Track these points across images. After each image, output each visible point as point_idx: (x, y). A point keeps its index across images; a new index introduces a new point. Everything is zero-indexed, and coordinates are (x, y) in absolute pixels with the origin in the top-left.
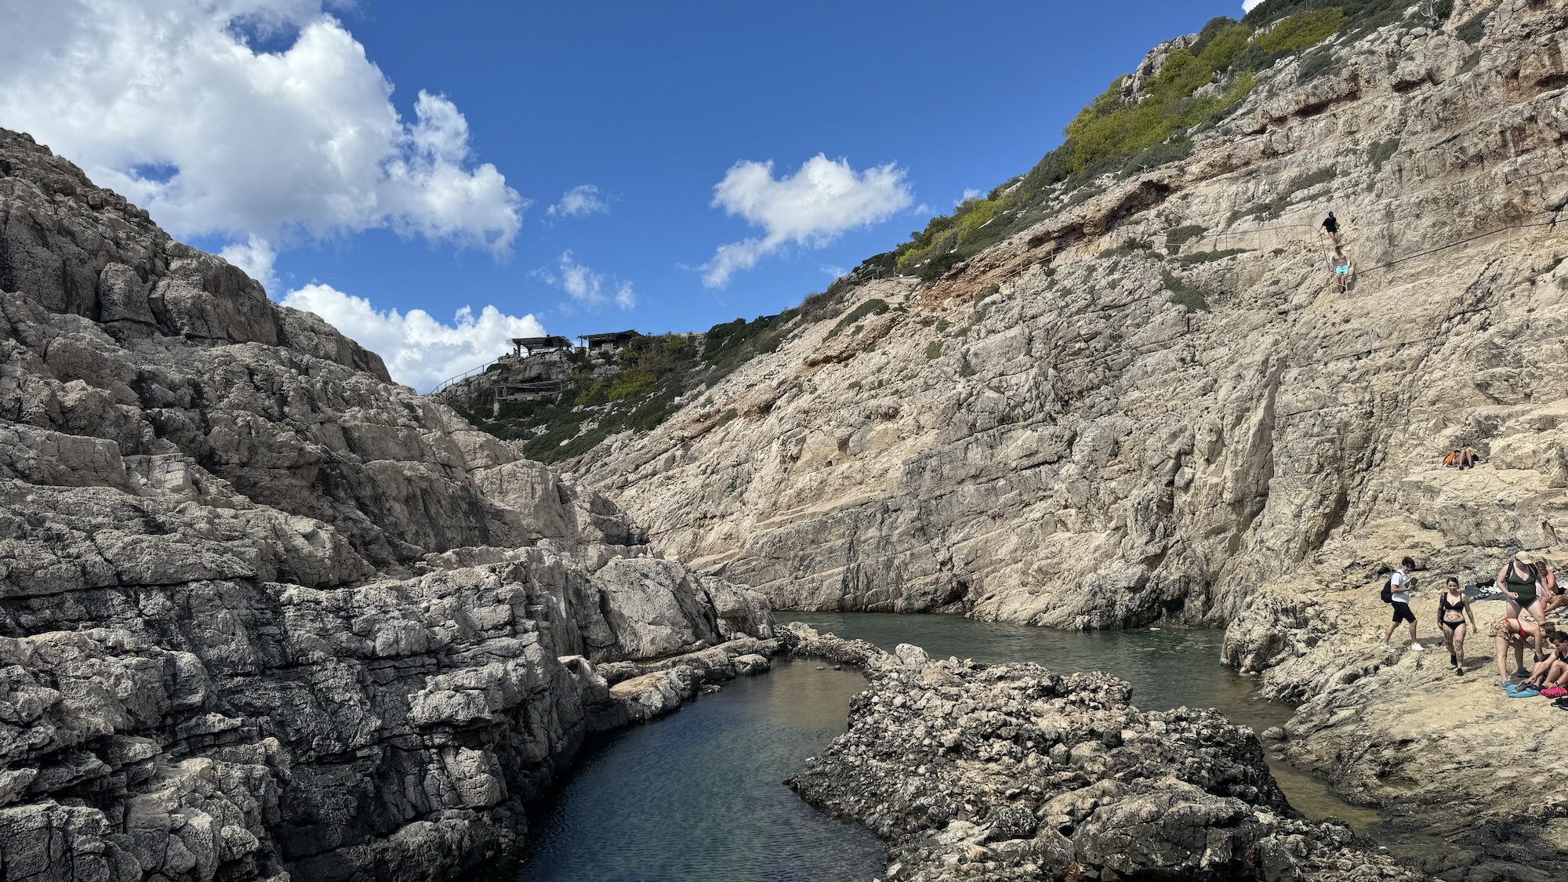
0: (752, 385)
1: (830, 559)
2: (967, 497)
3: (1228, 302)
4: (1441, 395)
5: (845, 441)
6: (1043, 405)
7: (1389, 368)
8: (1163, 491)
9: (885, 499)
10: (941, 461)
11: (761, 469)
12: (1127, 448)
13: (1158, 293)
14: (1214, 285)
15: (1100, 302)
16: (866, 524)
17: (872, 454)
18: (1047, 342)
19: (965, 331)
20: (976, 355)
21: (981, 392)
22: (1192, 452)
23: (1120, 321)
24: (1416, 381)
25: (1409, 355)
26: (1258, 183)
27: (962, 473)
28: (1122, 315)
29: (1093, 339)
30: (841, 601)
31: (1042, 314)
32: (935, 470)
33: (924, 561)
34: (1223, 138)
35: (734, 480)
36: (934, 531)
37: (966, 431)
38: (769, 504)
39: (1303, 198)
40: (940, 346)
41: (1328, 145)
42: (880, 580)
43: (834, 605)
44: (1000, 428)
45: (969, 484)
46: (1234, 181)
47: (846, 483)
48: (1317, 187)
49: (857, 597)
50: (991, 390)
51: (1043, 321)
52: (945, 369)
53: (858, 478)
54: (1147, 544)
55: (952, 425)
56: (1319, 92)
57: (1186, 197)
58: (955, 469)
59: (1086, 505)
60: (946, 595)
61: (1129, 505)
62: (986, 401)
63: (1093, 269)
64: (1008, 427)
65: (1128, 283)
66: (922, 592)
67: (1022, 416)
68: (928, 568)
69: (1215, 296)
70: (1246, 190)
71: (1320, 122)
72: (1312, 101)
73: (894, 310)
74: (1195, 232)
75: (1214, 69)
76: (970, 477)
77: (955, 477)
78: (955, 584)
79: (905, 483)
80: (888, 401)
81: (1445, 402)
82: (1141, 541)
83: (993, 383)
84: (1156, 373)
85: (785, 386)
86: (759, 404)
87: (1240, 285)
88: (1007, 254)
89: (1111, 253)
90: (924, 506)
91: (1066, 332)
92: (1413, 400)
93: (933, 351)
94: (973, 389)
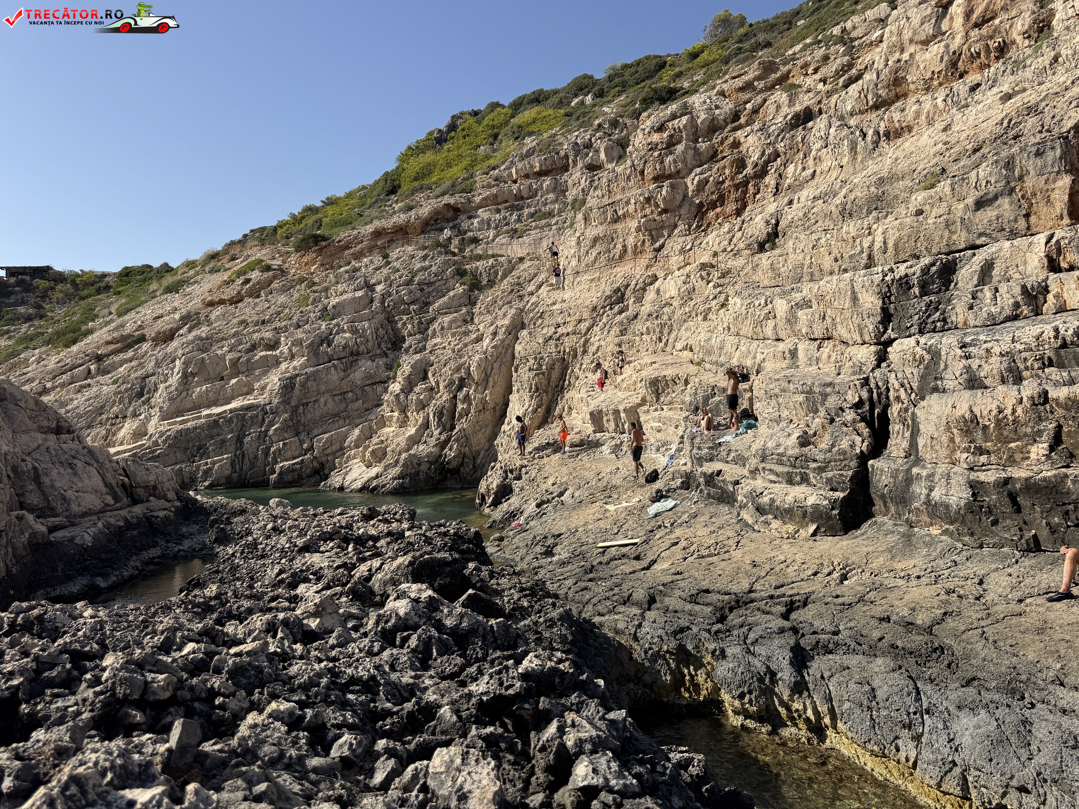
0: (158, 317)
1: (221, 448)
2: (326, 404)
3: (492, 287)
4: (598, 350)
5: (235, 363)
6: (379, 345)
7: (574, 333)
8: (451, 402)
9: (265, 405)
10: (307, 379)
11: (166, 381)
12: (430, 375)
13: (453, 277)
14: (484, 275)
15: (417, 279)
16: (250, 422)
17: (257, 372)
18: (383, 302)
19: (326, 289)
20: (334, 307)
21: (337, 333)
22: (468, 378)
23: (429, 293)
24: (587, 341)
25: (583, 327)
26: (511, 215)
27: (323, 388)
28: (431, 289)
29: (412, 303)
30: (228, 478)
31: (379, 283)
32: (303, 385)
33: (293, 448)
34: (493, 183)
35: (142, 389)
36: (301, 428)
37: (326, 359)
38: (173, 408)
39: (536, 227)
40: (308, 299)
41: (551, 196)
42: (259, 463)
43: (223, 481)
44: (351, 359)
45: (327, 396)
46: (498, 211)
47: (235, 394)
48: (543, 222)
49: (241, 474)
50: (344, 331)
51: (379, 288)
52: (311, 315)
53: (245, 389)
54: (440, 434)
55: (316, 354)
56: (548, 163)
57: (470, 218)
58: (318, 385)
59: (403, 411)
60: (308, 471)
61: (431, 410)
62: (339, 340)
63: (413, 257)
64: (355, 358)
65: (433, 269)
66: (291, 470)
67: (365, 351)
68: (297, 453)
69: (484, 282)
70: (505, 218)
71: (547, 182)
72: (544, 168)
73: (275, 269)
74: (475, 241)
75: (490, 136)
76: (328, 391)
77: (318, 390)
78: (315, 464)
79: (281, 394)
80: (268, 335)
81: (599, 354)
82: (436, 433)
83: (346, 328)
84: (450, 328)
85: (185, 319)
86: (164, 332)
87: (499, 277)
88: (357, 240)
89: (425, 248)
90: (295, 410)
91: (395, 297)
92: (585, 352)
93: (304, 300)
94: (332, 330)
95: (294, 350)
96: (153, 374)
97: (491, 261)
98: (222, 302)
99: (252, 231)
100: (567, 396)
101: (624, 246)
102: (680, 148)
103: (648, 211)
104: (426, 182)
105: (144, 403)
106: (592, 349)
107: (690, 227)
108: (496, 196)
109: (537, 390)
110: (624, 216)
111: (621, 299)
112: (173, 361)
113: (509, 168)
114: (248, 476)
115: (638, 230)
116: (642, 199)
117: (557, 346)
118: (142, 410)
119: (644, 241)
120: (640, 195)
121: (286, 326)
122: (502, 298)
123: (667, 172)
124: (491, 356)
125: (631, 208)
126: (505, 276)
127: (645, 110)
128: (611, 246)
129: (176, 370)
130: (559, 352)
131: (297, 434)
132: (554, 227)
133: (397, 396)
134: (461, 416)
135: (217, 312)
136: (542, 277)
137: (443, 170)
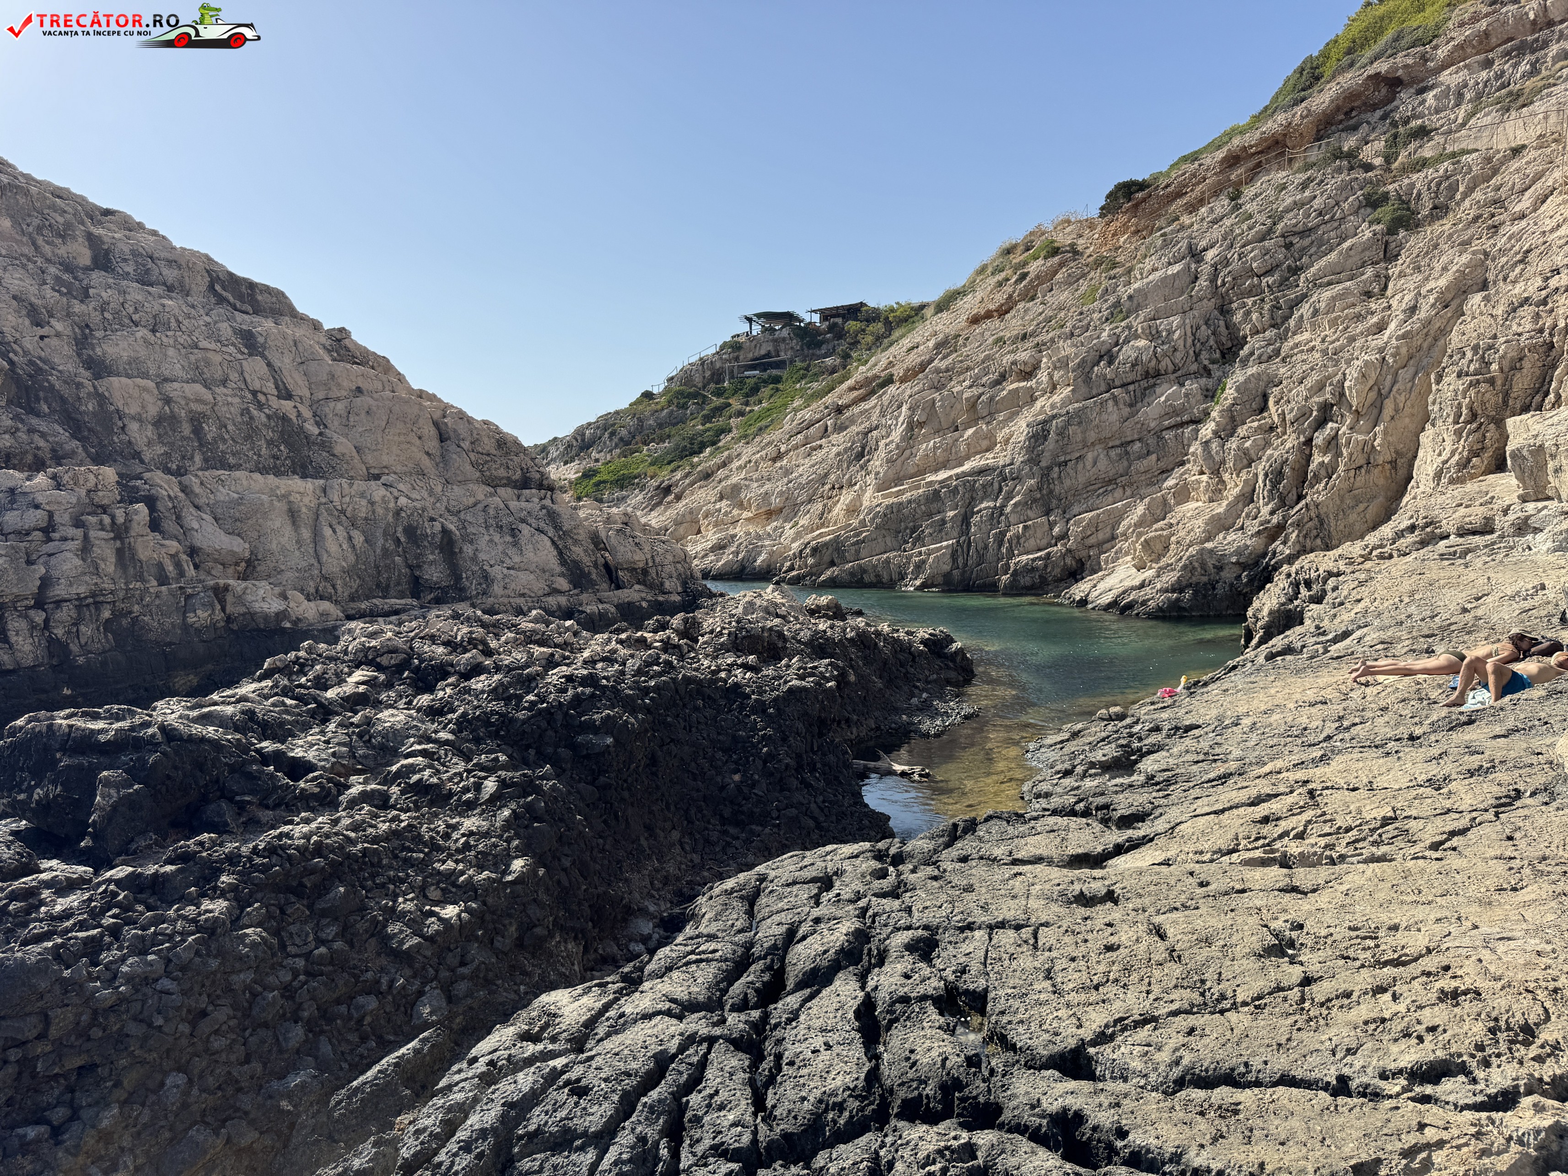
0: (913, 348)
1: (940, 531)
2: (1095, 463)
3: (1436, 218)
5: (973, 404)
6: (1197, 355)
8: (1302, 451)
9: (1004, 466)
10: (1068, 423)
11: (888, 436)
12: (1271, 402)
13: (1357, 212)
14: (1425, 197)
15: (1280, 226)
16: (981, 493)
17: (1001, 417)
18: (1213, 279)
20: (1130, 297)
21: (1127, 341)
22: (1339, 403)
23: (1303, 249)
27: (1092, 436)
28: (1307, 241)
29: (1268, 272)
30: (947, 576)
31: (1213, 245)
32: (1061, 433)
33: (1039, 534)
37: (1103, 387)
38: (891, 474)
40: (1098, 290)
42: (990, 554)
43: (940, 580)
44: (1144, 384)
45: (1099, 448)
47: (971, 450)
49: (964, 572)
50: (1137, 337)
51: (1210, 255)
52: (1096, 315)
53: (985, 444)
54: (1272, 513)
55: (1088, 380)
57: (1420, 91)
58: (1084, 432)
59: (1216, 472)
60: (1057, 572)
61: (1260, 468)
62: (1127, 353)
63: (1283, 188)
64: (1151, 381)
65: (1318, 202)
66: (1029, 569)
67: (1171, 367)
68: (1044, 542)
69: (1423, 212)
73: (1065, 252)
76: (1100, 441)
77: (1084, 440)
78: (1069, 560)
79: (1028, 448)
80: (1026, 356)
82: (1265, 511)
83: (1140, 331)
85: (940, 346)
86: (914, 367)
87: (1458, 195)
88: (1195, 178)
89: (1310, 167)
90: (1046, 474)
91: (1236, 265)
93: (1089, 296)
94: (1118, 337)
95: (1057, 376)
96: (877, 427)
98: (989, 314)
105: (862, 467)
109: (1473, 417)
114: (974, 575)
118: (859, 476)
121: (1052, 340)
124: (1394, 354)
129: (901, 419)
131: (1047, 512)
133: (1206, 444)
134: (1317, 479)
135: (979, 330)
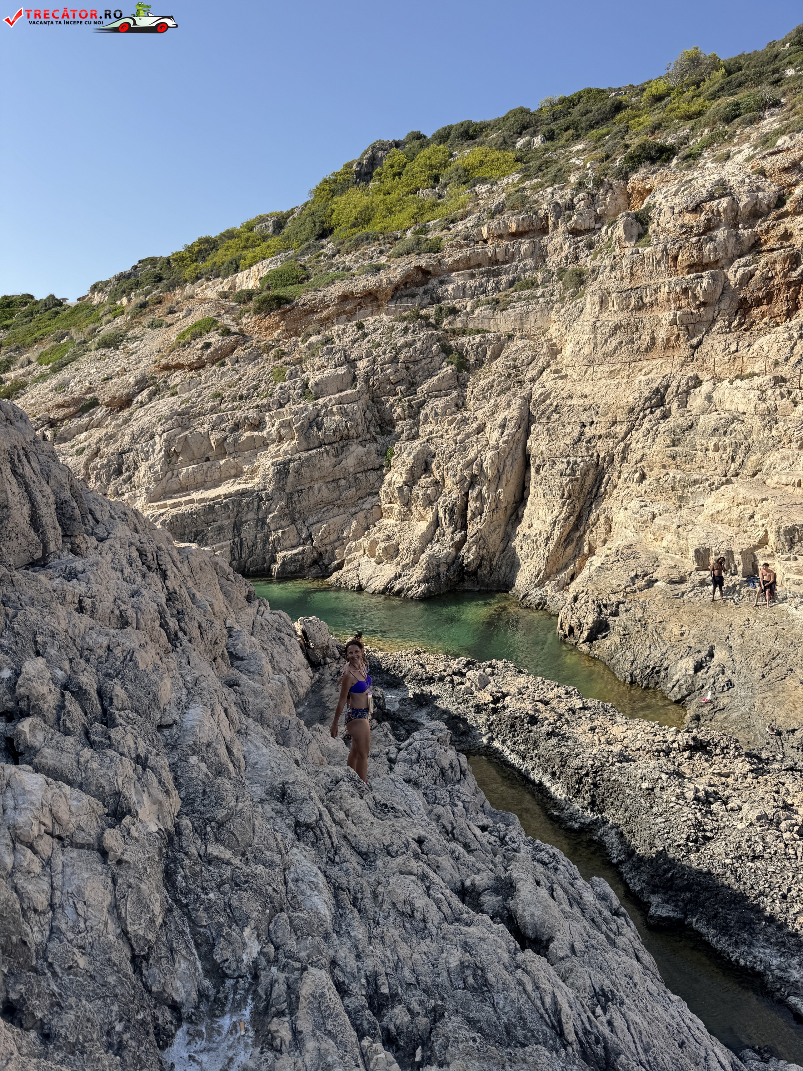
0: (107, 379)
1: (219, 534)
3: (481, 367)
4: (642, 458)
5: (221, 443)
6: (368, 428)
7: (608, 436)
8: (462, 499)
9: (259, 491)
10: (301, 465)
11: (147, 460)
12: (434, 467)
13: (438, 355)
14: (471, 354)
15: (402, 357)
16: (246, 509)
17: (245, 454)
18: (367, 381)
19: (300, 362)
20: (316, 384)
21: (326, 415)
22: (480, 475)
23: (415, 372)
24: (626, 447)
25: (620, 430)
26: (488, 281)
27: (316, 474)
28: (416, 368)
29: (398, 383)
31: (361, 358)
32: (297, 471)
33: (291, 537)
34: (463, 242)
35: (120, 466)
36: (297, 515)
37: (317, 444)
38: (159, 489)
39: (519, 299)
40: (284, 372)
41: (530, 261)
42: (259, 551)
44: (341, 443)
45: (321, 482)
46: (472, 276)
47: (223, 476)
48: (527, 292)
49: (240, 562)
50: (333, 414)
51: (362, 364)
52: (292, 392)
53: (233, 472)
54: (453, 533)
55: (307, 438)
56: (525, 223)
57: (442, 282)
58: (311, 472)
59: (407, 503)
60: (309, 561)
61: (440, 506)
62: (330, 422)
63: (392, 329)
64: (345, 442)
65: (418, 345)
66: (293, 560)
67: (356, 435)
68: (295, 542)
69: (472, 362)
70: (481, 285)
71: (525, 245)
72: (520, 229)
73: (235, 333)
74: (454, 311)
75: (430, 177)
76: (321, 478)
77: (312, 477)
78: (315, 554)
79: (276, 480)
80: (252, 413)
81: (644, 463)
82: (449, 531)
83: (335, 409)
84: (444, 414)
85: (142, 384)
86: (120, 397)
87: (488, 356)
88: (323, 304)
89: (404, 319)
90: (290, 497)
91: (380, 376)
92: (624, 459)
93: (278, 375)
94: (319, 411)
95: (283, 432)
96: (130, 450)
97: (478, 338)
98: (179, 366)
99: (140, 262)
100: (604, 505)
101: (653, 339)
102: (721, 234)
103: (683, 302)
104: (368, 230)
105: (125, 481)
106: (633, 457)
107: (730, 324)
108: (469, 258)
109: (570, 496)
110: (651, 304)
111: (661, 403)
112: (152, 437)
113: (476, 225)
114: (248, 565)
115: (673, 322)
116: (678, 289)
117: (588, 449)
118: (124, 490)
119: (679, 335)
120: (676, 285)
121: (268, 404)
122: (499, 383)
123: (705, 261)
124: (504, 452)
125: (662, 296)
126: (496, 356)
127: (634, 169)
128: (635, 336)
129: (157, 448)
130: (592, 456)
131: (293, 522)
132: (541, 300)
133: (400, 489)
134: (474, 515)
135: (176, 378)
136: (541, 361)
137: (385, 217)
